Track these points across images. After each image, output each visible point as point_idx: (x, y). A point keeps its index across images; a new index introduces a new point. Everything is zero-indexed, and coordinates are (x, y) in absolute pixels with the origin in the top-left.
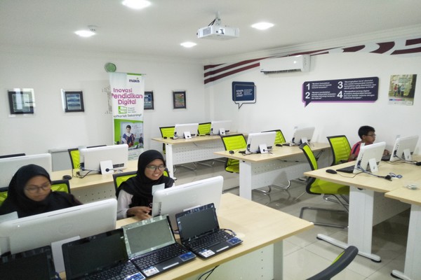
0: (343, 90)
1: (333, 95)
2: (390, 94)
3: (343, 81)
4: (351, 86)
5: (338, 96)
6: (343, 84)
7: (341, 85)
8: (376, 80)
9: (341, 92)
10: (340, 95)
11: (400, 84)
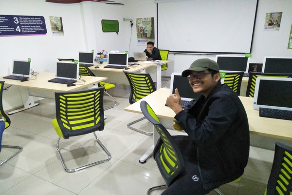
0: (19, 24)
1: (11, 30)
2: (52, 29)
3: (18, 17)
4: (25, 21)
5: (17, 30)
6: (18, 20)
7: (17, 20)
8: (42, 18)
9: (18, 27)
10: (18, 29)
11: (56, 22)
